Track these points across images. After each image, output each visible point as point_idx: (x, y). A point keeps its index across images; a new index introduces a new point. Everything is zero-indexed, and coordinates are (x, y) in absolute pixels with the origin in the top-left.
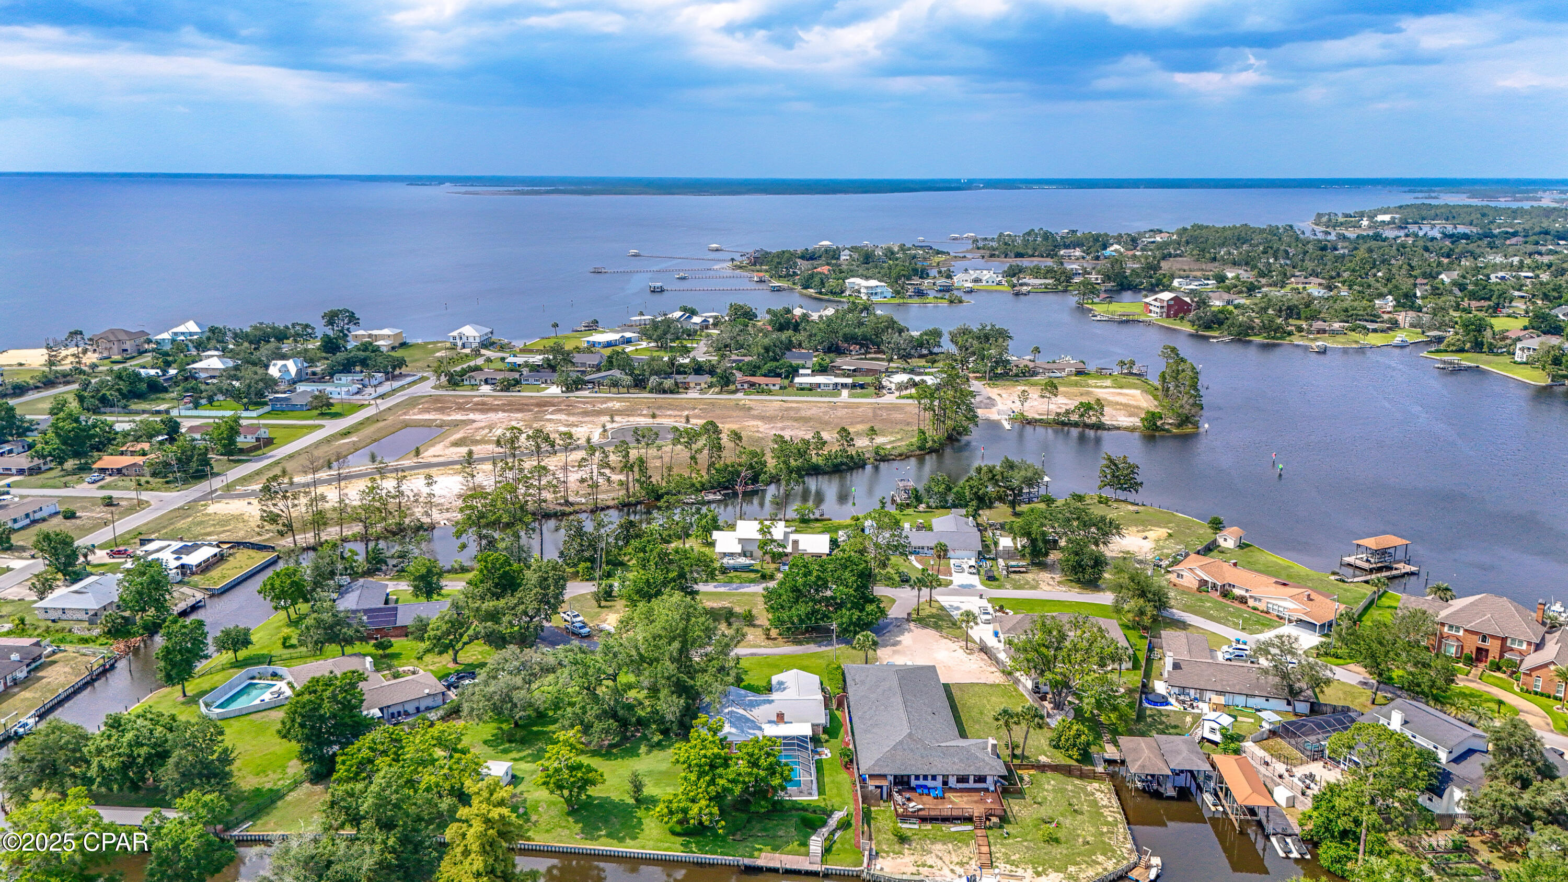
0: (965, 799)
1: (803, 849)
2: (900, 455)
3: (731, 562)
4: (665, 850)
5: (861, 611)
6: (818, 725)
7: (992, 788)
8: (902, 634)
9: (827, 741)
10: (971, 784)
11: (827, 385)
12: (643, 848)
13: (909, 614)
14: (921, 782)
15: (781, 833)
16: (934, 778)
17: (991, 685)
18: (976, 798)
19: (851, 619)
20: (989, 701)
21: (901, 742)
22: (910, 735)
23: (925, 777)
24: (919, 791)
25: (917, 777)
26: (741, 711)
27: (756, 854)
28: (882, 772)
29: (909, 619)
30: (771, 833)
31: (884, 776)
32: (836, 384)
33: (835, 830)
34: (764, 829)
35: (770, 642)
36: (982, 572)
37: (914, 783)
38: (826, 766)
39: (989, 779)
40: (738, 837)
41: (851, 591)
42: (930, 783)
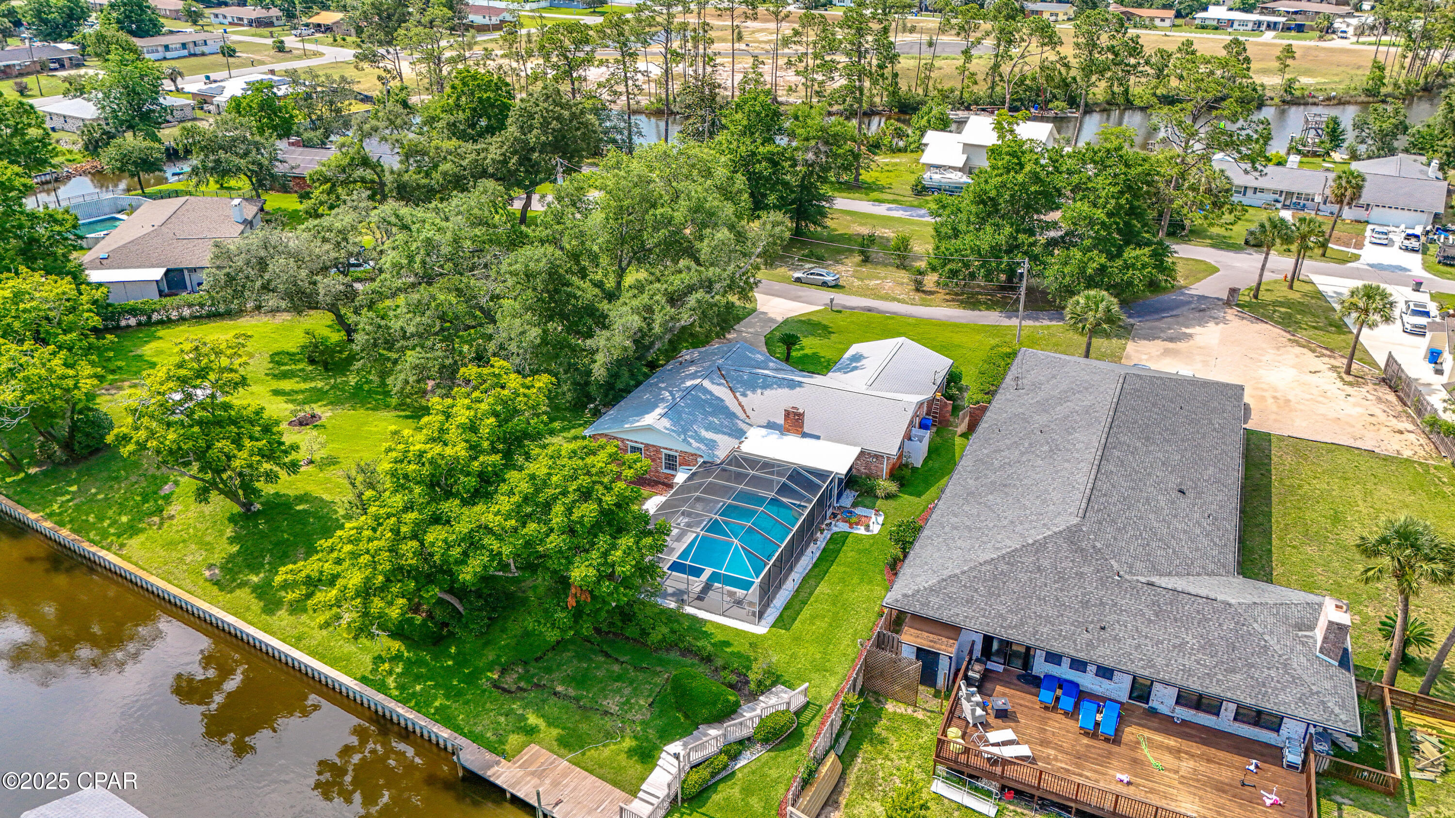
0: (1187, 765)
1: (634, 767)
2: (1329, 99)
3: (937, 177)
4: (333, 663)
5: (1111, 257)
6: (878, 457)
7: (1293, 757)
8: (1201, 323)
9: (889, 496)
10: (1225, 721)
11: (1243, 23)
12: (297, 642)
13: (1233, 291)
14: (1064, 671)
15: (612, 704)
16: (1105, 672)
17: (1386, 459)
18: (1225, 774)
19: (1082, 270)
20: (1367, 494)
21: (1039, 547)
22: (1072, 535)
23: (1079, 665)
24: (1047, 696)
25: (1053, 658)
26: (721, 391)
27: (514, 740)
28: (945, 616)
29: (1228, 303)
30: (587, 696)
31: (953, 630)
32: (1259, 24)
33: (744, 743)
34: (581, 680)
35: (918, 296)
36: (1433, 249)
37: (1040, 667)
38: (848, 554)
39: (1292, 729)
40: (509, 681)
41: (1100, 214)
42: (1088, 681)
